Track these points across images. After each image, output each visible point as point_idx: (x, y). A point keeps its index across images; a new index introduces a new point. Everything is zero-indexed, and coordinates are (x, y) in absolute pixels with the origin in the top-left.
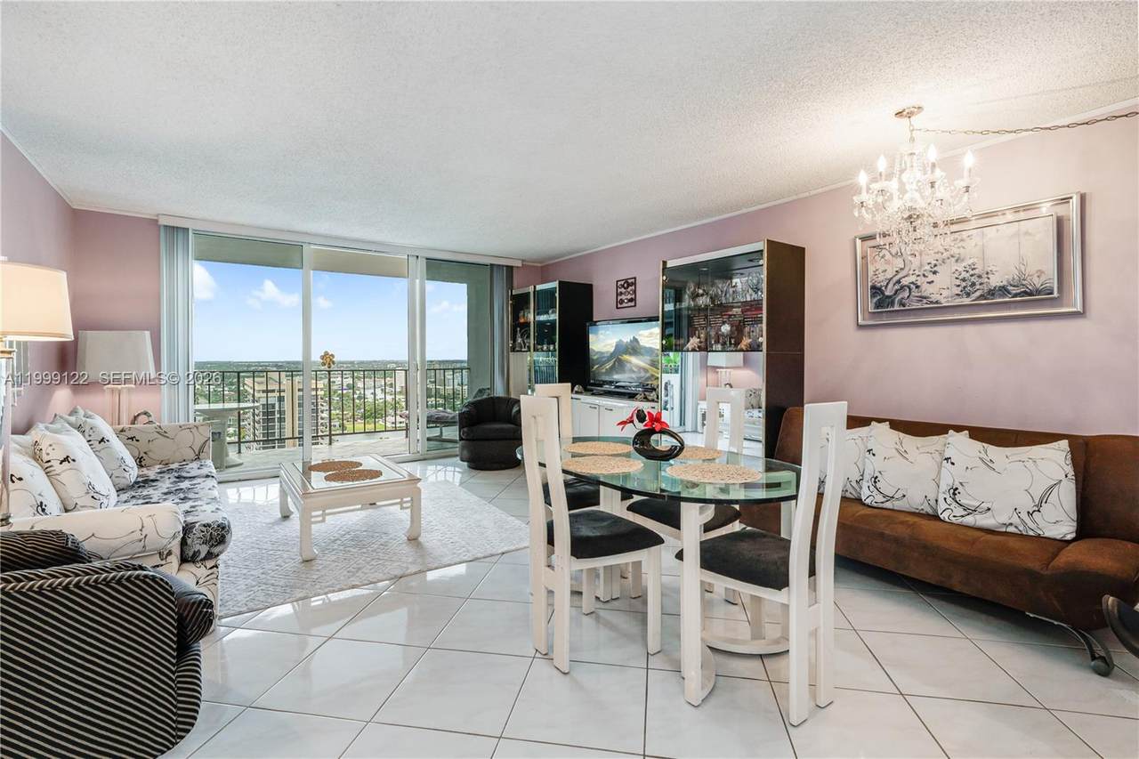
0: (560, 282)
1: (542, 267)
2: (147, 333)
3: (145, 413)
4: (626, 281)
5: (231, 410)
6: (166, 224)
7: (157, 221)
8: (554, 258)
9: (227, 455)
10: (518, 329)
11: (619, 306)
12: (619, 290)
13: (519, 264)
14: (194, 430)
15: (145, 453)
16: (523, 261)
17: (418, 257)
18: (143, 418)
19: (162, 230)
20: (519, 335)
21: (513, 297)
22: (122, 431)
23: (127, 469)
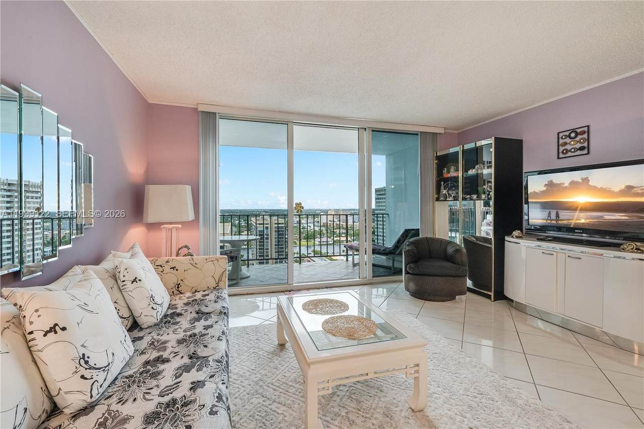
0: (496, 139)
1: (458, 134)
2: (188, 188)
3: (186, 247)
4: (573, 131)
5: (243, 241)
6: (202, 110)
7: (197, 109)
8: (475, 123)
9: (241, 270)
10: (442, 183)
11: (561, 155)
12: (561, 141)
13: (442, 131)
14: (215, 262)
15: (182, 280)
16: (445, 128)
17: (365, 129)
18: (185, 251)
19: (200, 113)
20: (442, 187)
21: (438, 158)
22: (167, 262)
23: (155, 307)
